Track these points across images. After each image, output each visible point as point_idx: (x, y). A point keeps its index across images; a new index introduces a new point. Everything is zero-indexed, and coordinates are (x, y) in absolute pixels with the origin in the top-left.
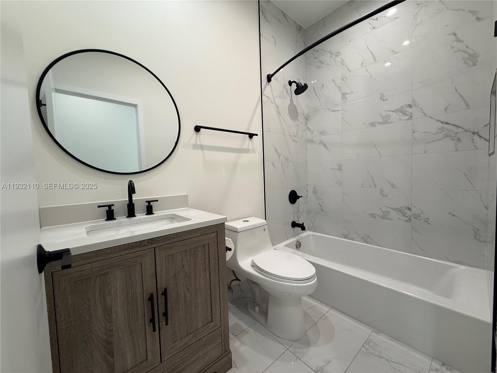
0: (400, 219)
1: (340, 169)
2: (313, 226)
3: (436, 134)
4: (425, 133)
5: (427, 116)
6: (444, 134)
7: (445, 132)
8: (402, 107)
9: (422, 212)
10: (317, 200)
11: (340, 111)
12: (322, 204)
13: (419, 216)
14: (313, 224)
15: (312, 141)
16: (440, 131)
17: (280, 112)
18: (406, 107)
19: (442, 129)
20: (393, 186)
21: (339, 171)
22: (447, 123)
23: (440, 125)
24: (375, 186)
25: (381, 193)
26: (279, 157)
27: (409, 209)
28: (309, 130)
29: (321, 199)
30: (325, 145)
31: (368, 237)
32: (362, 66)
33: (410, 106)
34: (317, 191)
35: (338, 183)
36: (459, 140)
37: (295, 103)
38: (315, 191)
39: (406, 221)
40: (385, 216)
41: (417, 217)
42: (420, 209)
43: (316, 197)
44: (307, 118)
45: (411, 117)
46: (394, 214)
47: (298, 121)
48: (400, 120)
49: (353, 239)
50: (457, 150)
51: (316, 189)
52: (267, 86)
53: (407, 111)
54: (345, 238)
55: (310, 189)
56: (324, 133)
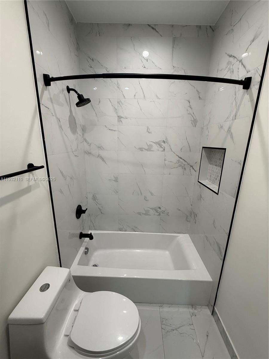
0: (154, 214)
1: (116, 180)
2: (94, 226)
3: (175, 164)
4: (171, 162)
5: (172, 151)
6: (179, 164)
7: (179, 163)
8: (160, 141)
9: (166, 209)
10: (97, 205)
11: (116, 131)
12: (101, 208)
13: (164, 212)
14: (93, 224)
15: (89, 153)
16: (177, 162)
17: (61, 126)
18: (162, 142)
19: (179, 161)
20: (152, 194)
21: (116, 182)
22: (181, 158)
23: (178, 159)
24: (141, 194)
25: (145, 198)
26: (65, 179)
27: (160, 208)
28: (86, 142)
29: (101, 204)
30: (103, 160)
31: (136, 228)
32: (134, 97)
33: (164, 142)
34: (97, 197)
35: (115, 191)
36: (185, 169)
37: (74, 114)
38: (95, 198)
39: (158, 215)
40: (147, 214)
41: (163, 212)
42: (165, 208)
43: (96, 202)
44: (84, 130)
45: (164, 149)
46: (152, 212)
47: (78, 134)
48: (158, 150)
49: (126, 231)
50: (184, 175)
51: (96, 197)
52: (45, 91)
53: (162, 145)
54: (120, 231)
55: (90, 196)
56: (102, 148)
